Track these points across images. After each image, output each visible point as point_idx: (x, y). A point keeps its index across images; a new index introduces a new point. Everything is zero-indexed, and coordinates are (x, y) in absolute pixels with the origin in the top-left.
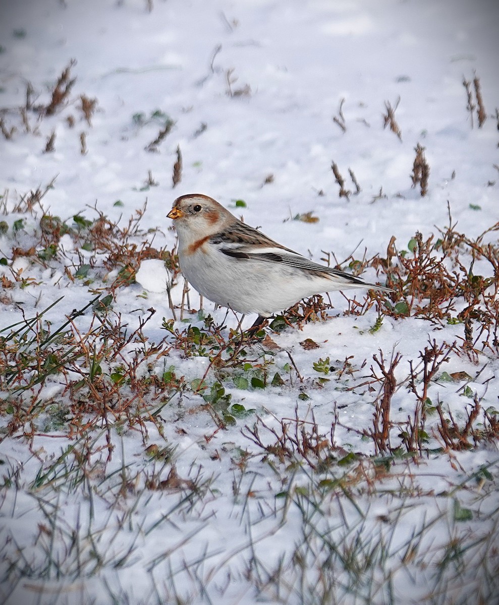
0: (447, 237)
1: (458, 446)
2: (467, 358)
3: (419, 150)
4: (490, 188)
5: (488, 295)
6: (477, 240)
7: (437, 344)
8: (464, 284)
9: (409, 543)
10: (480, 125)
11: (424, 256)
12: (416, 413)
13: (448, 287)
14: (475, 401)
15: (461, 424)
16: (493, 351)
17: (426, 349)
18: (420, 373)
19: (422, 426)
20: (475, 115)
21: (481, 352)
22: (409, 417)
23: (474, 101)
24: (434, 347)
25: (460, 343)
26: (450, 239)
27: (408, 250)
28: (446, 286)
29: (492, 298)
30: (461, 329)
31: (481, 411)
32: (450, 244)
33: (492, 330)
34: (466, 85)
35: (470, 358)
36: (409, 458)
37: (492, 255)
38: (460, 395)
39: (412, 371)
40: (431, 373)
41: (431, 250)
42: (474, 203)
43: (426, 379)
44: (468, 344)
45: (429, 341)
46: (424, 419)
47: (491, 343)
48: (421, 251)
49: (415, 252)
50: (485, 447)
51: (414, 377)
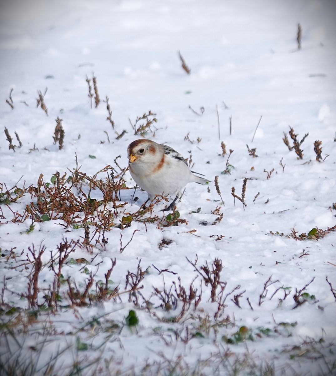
0: (75, 175)
1: (80, 304)
2: (86, 250)
3: (59, 121)
4: (102, 145)
5: (100, 211)
6: (93, 177)
7: (67, 241)
8: (85, 204)
9: (48, 364)
10: (96, 107)
11: (61, 186)
12: (54, 284)
13: (75, 206)
14: (91, 276)
15: (82, 290)
16: (102, 246)
17: (61, 244)
18: (57, 258)
19: (58, 292)
20: (93, 100)
21: (95, 246)
22: (50, 285)
23: (93, 92)
24: (66, 243)
25: (82, 240)
26: (77, 176)
27: (51, 183)
28: (74, 205)
29: (102, 212)
30: (82, 232)
31: (94, 283)
32: (76, 179)
33: (102, 233)
34: (88, 81)
35: (88, 250)
36: (50, 311)
37: (102, 186)
38: (81, 273)
39: (52, 257)
40: (63, 259)
41: (65, 183)
42: (92, 155)
43: (61, 262)
44: (87, 241)
45: (63, 239)
46: (59, 286)
47: (101, 241)
48: (59, 183)
49: (55, 184)
50: (96, 305)
51: (53, 261)
